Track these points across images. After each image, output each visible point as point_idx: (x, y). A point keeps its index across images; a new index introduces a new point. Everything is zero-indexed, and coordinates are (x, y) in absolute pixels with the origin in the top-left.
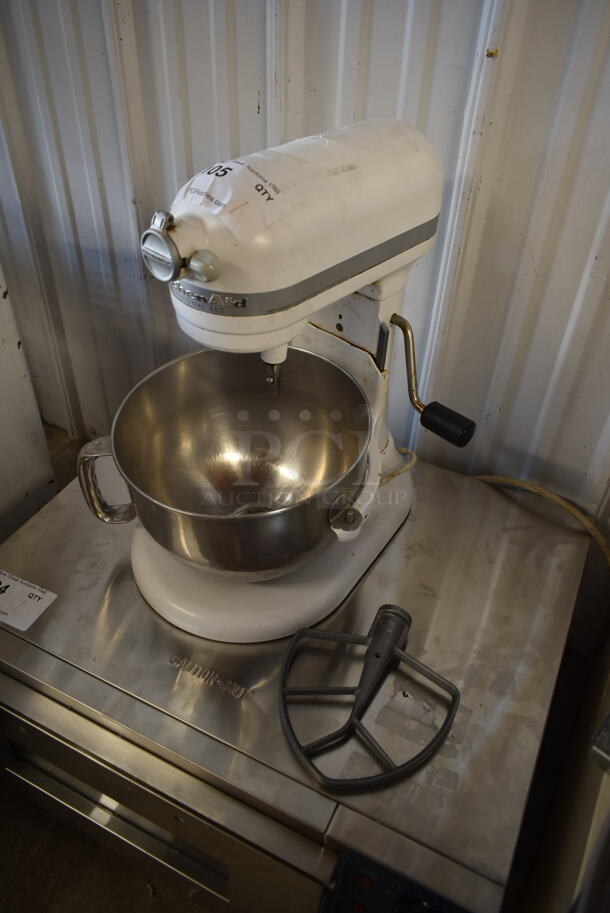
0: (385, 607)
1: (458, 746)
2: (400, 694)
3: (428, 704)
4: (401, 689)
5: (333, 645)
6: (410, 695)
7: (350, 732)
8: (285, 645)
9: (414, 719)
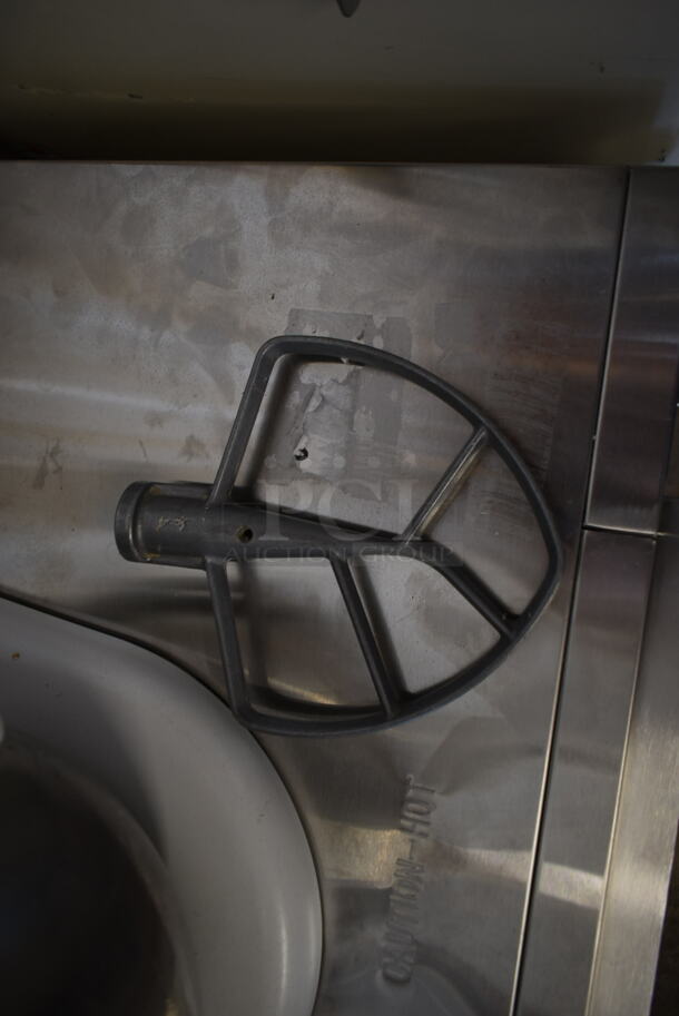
0: (125, 550)
1: (378, 321)
2: (305, 465)
3: (307, 403)
4: (293, 466)
5: (242, 626)
6: (302, 445)
7: (424, 545)
8: (276, 743)
9: (351, 424)
